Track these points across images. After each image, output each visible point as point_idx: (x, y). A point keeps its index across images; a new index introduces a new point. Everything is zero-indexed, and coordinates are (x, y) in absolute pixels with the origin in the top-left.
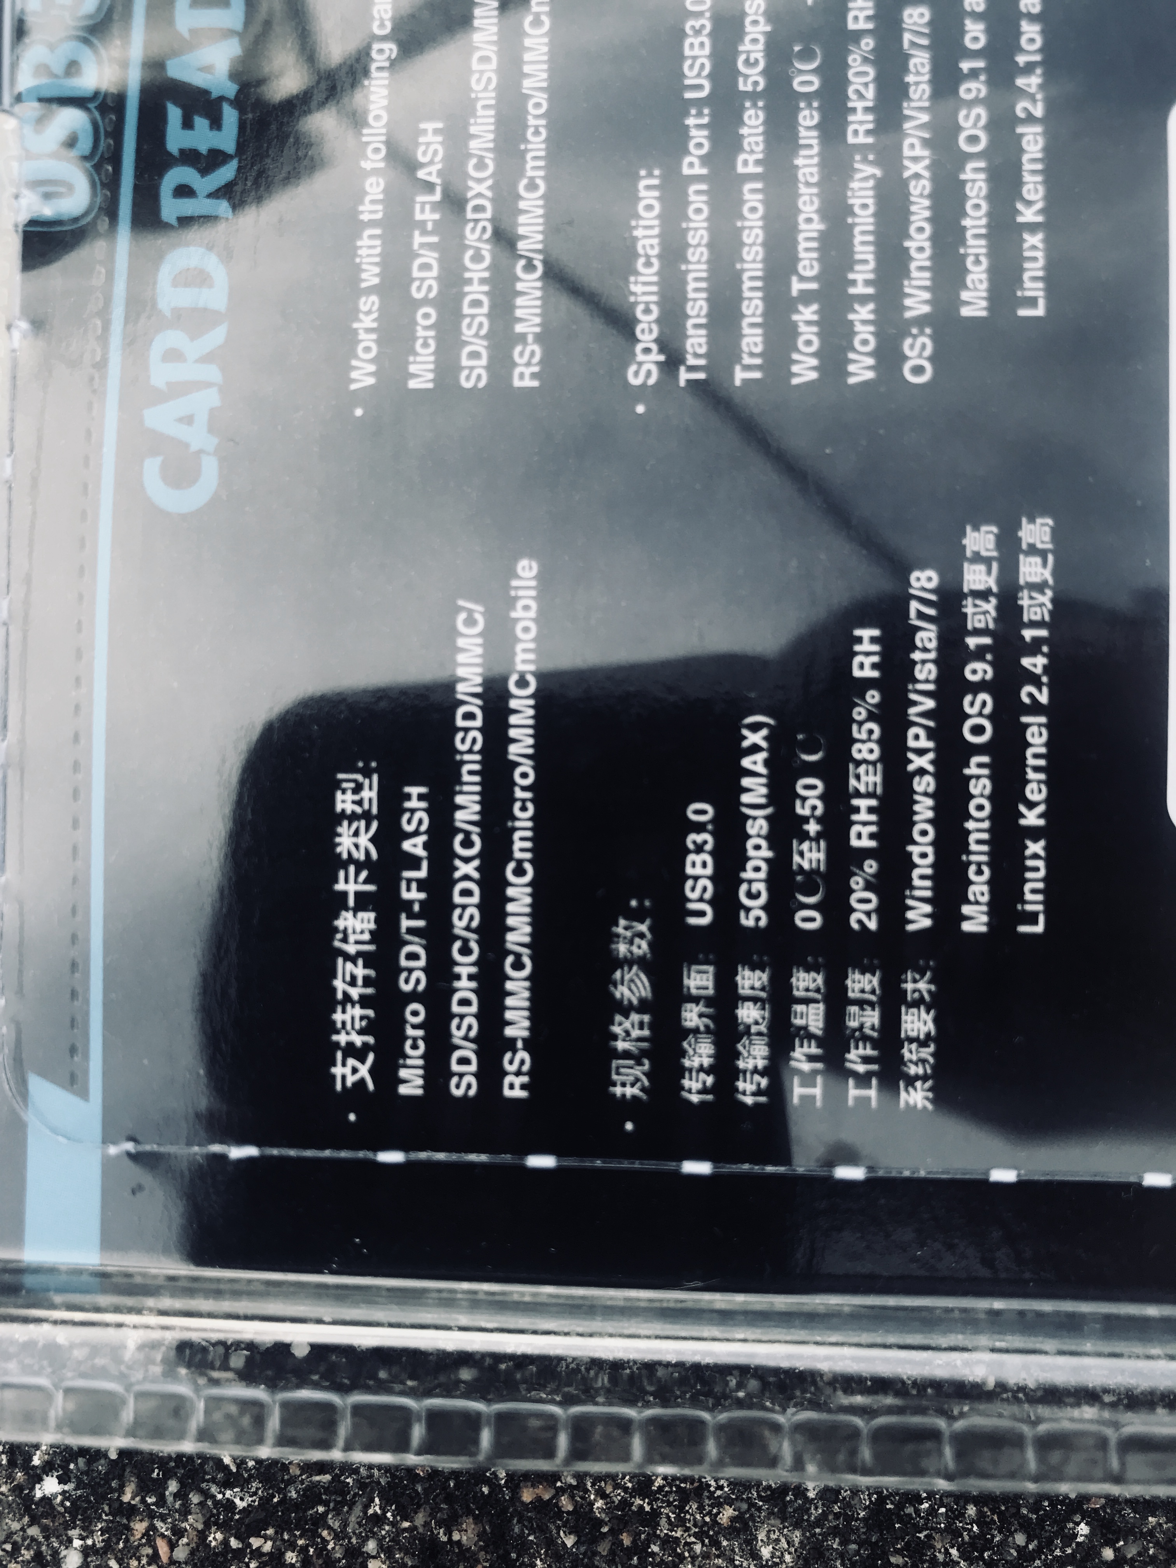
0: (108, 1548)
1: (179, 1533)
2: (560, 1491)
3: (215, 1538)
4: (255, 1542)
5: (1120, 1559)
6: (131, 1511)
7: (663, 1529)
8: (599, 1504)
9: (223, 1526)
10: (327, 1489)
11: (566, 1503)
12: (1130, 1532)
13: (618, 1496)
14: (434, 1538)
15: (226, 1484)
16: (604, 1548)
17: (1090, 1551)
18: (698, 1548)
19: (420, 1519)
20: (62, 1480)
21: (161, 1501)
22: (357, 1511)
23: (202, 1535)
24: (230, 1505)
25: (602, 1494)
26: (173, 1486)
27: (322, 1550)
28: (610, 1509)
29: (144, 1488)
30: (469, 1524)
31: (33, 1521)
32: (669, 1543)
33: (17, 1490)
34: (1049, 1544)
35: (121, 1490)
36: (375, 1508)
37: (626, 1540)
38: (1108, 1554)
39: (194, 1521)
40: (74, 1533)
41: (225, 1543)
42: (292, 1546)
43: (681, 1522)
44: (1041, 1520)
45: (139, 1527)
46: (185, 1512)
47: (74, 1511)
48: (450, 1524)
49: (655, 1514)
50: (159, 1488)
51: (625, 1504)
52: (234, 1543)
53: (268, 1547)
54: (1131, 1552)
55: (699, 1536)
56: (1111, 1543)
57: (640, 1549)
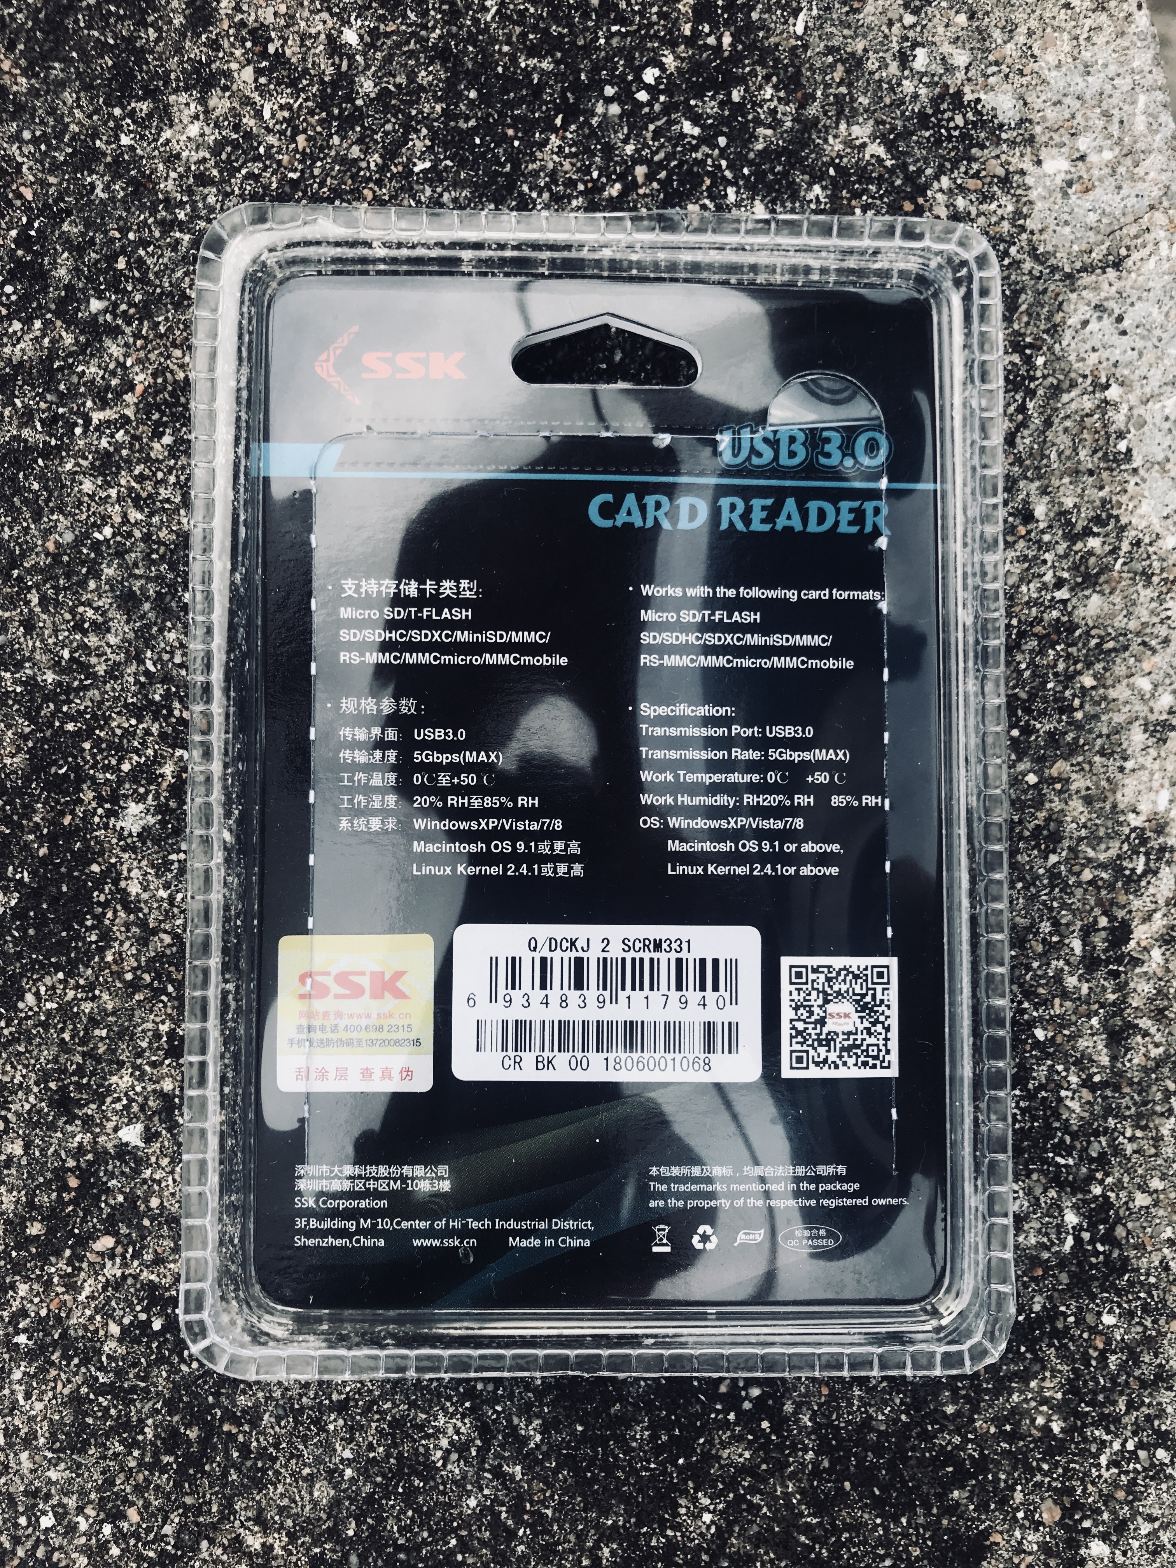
0: (35, 1376)
1: (69, 1381)
2: (240, 1432)
3: (84, 1390)
4: (101, 1399)
5: (464, 1562)
6: (52, 1364)
7: (277, 1466)
8: (255, 1444)
9: (90, 1387)
10: (142, 1389)
11: (241, 1438)
12: (473, 1552)
13: (264, 1443)
14: (178, 1430)
15: (99, 1369)
16: (249, 1463)
17: (452, 1552)
18: (288, 1481)
19: (176, 1418)
20: (29, 1339)
21: (68, 1365)
22: (150, 1404)
23: (79, 1387)
24: (96, 1379)
25: (258, 1440)
26: (76, 1361)
27: (128, 1414)
28: (257, 1448)
29: (63, 1357)
30: (196, 1429)
31: (8, 1352)
32: (277, 1473)
33: (7, 1335)
34: (437, 1542)
35: (52, 1353)
36: (159, 1406)
37: (260, 1464)
38: (460, 1557)
39: (79, 1379)
40: (23, 1364)
41: (88, 1394)
42: (115, 1407)
43: (286, 1466)
44: (437, 1530)
45: (53, 1372)
46: (76, 1374)
47: (27, 1354)
48: (188, 1426)
49: (277, 1458)
50: (69, 1359)
51: (265, 1449)
52: (92, 1396)
53: (105, 1404)
54: (470, 1561)
55: (291, 1475)
56: (463, 1554)
57: (264, 1471)
